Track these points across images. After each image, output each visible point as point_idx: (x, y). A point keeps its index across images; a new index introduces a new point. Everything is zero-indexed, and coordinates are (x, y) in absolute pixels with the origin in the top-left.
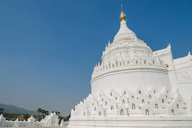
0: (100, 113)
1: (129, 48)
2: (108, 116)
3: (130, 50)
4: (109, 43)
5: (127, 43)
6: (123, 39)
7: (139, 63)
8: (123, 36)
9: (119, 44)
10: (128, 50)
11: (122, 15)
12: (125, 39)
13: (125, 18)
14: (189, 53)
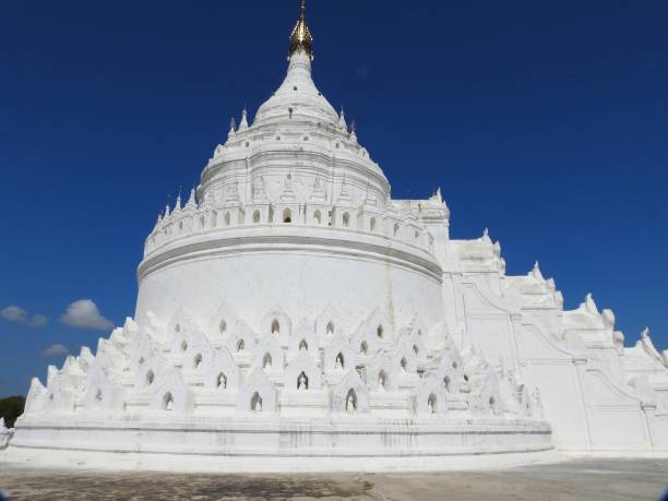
0: (169, 398)
1: (334, 166)
2: (287, 412)
3: (336, 170)
4: (244, 117)
5: (328, 144)
7: (379, 229)
8: (304, 113)
9: (301, 139)
10: (331, 169)
11: (301, 31)
14: (486, 231)
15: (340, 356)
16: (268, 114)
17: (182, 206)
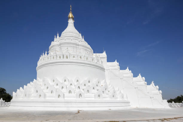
2: (66, 98)
3: (79, 47)
4: (58, 35)
5: (77, 41)
6: (73, 37)
9: (70, 40)
10: (78, 47)
11: (71, 15)
12: (75, 37)
13: (73, 19)
14: (116, 60)
15: (79, 87)
16: (64, 34)
17: (44, 55)
